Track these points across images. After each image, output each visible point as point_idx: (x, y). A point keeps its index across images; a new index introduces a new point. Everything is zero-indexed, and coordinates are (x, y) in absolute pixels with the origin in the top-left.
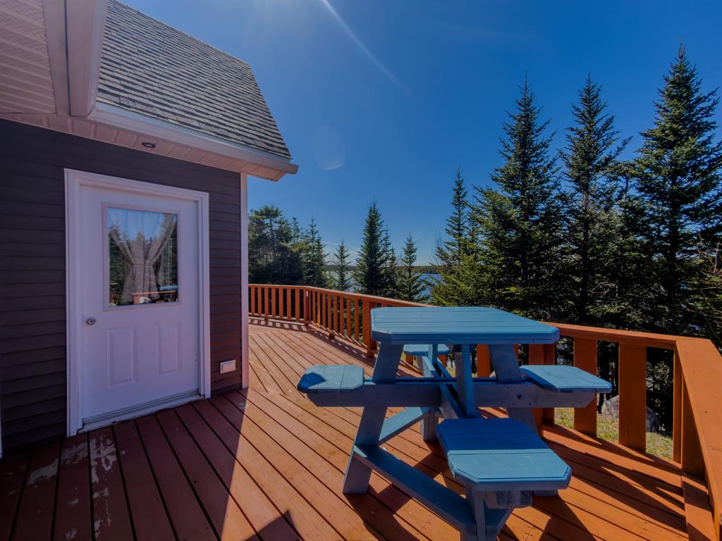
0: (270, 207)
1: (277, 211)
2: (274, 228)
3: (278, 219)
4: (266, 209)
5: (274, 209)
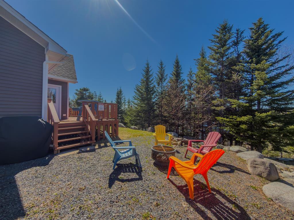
0: (85, 88)
1: (88, 89)
2: (87, 95)
3: (88, 92)
4: (84, 88)
5: (87, 89)
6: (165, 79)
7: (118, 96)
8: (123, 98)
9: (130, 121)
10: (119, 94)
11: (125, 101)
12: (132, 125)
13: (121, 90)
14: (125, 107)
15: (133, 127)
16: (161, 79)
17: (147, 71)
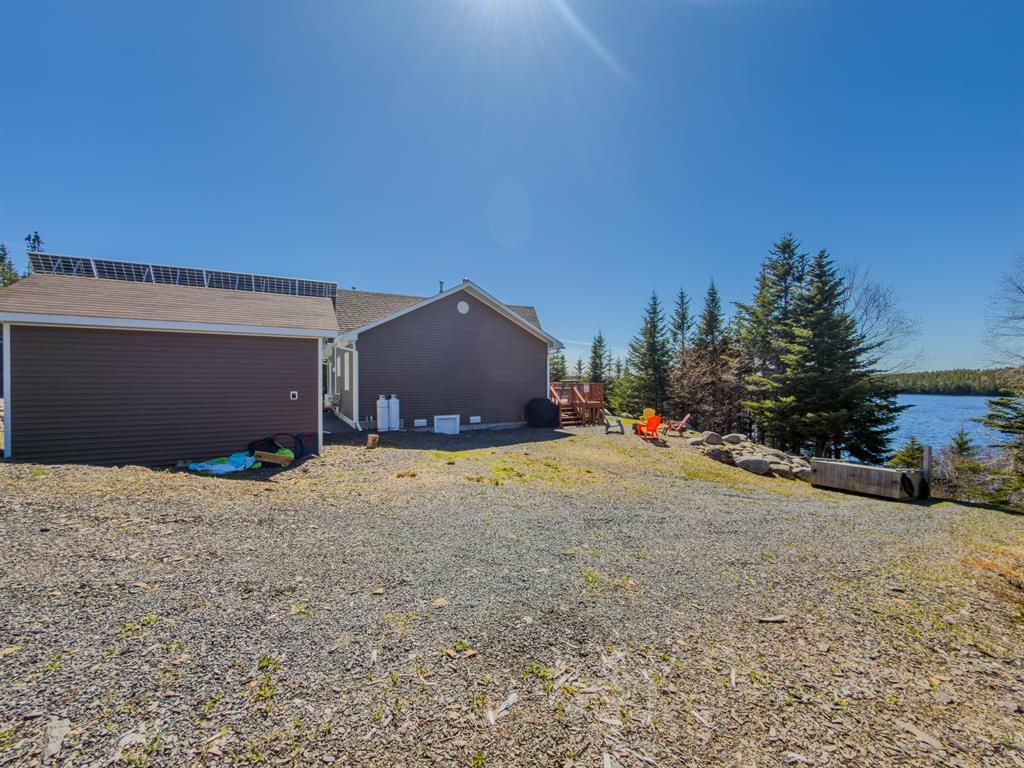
6: (689, 327)
7: (595, 352)
8: (605, 355)
9: (621, 404)
10: (598, 346)
11: (610, 360)
12: (624, 411)
13: (600, 337)
14: (609, 373)
15: (624, 414)
16: (682, 324)
17: (654, 311)
